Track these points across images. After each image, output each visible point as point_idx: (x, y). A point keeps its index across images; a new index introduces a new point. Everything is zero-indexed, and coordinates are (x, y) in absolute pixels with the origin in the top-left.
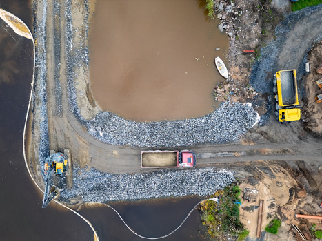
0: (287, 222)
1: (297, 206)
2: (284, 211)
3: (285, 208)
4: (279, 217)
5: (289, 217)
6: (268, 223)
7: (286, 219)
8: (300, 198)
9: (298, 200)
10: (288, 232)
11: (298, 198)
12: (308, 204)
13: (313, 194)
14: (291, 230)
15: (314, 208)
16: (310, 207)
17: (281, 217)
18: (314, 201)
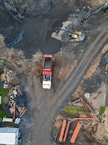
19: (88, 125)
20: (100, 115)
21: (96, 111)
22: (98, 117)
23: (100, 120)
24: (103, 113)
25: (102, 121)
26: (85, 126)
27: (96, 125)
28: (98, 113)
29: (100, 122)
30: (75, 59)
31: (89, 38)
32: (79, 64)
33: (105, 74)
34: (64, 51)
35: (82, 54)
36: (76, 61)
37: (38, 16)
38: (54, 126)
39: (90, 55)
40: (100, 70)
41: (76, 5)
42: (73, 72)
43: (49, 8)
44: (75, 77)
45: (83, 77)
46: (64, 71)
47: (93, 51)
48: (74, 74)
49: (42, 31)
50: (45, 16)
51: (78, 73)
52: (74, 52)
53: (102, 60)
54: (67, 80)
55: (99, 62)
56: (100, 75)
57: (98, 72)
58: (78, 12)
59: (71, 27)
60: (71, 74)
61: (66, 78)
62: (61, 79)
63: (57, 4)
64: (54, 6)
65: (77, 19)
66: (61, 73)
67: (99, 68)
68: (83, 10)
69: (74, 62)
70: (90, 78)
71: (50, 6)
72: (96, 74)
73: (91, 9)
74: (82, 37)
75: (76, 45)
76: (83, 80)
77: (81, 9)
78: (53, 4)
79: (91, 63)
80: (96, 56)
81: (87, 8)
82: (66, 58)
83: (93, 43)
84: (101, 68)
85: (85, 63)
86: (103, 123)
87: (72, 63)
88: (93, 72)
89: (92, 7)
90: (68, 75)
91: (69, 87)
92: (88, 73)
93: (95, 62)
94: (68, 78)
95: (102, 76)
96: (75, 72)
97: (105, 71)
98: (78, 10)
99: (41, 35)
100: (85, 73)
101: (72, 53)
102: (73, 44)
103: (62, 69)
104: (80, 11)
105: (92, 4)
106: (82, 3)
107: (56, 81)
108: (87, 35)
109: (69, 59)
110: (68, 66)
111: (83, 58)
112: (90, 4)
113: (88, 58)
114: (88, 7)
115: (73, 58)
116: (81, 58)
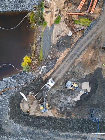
0: (63, 17)
1: (68, 10)
2: (62, 12)
3: (62, 11)
4: (60, 15)
5: (64, 15)
6: (55, 19)
7: (63, 15)
8: (69, 6)
9: (68, 7)
10: (63, 21)
11: (68, 6)
12: (72, 9)
13: (75, 4)
14: (64, 20)
15: (75, 10)
16: (73, 10)
17: (61, 15)
18: (75, 8)
19: (71, 8)
20: (60, 16)
21: (63, 20)
22: (62, 15)
23: (60, 12)
24: (56, 18)
25: (58, 11)
26: (74, 7)
27: (64, 8)
28: (62, 18)
29: (60, 11)
30: (76, 67)
31: (61, 84)
32: (73, 61)
33: (53, 52)
34: (83, 74)
35: (69, 70)
36: (75, 64)
37: (102, 107)
38: (101, 9)
39: (62, 68)
40: (57, 55)
41: (70, 112)
42: (80, 55)
43: (93, 112)
44: (78, 50)
45: (71, 50)
46: (88, 56)
47: (60, 72)
48: (78, 53)
49: (100, 94)
50: (97, 106)
51: (75, 54)
52: (75, 73)
53: (55, 64)
54: (85, 48)
55: (57, 61)
56: (57, 51)
57: (58, 53)
58: (68, 107)
59: (73, 95)
60: (81, 53)
61: (86, 50)
62: (91, 49)
63: (86, 115)
64: (89, 113)
65: (68, 101)
66: (91, 54)
67: (58, 57)
68: (64, 108)
69: (78, 63)
70: (66, 48)
71: (93, 114)
72: (60, 52)
73: (57, 108)
74: (69, 84)
75: (72, 79)
76: (71, 48)
77: (66, 109)
78: (90, 116)
79: (62, 62)
80: (57, 68)
81: (61, 110)
82: (83, 68)
83: (59, 79)
84: (56, 56)
85: (68, 62)
86: (58, 9)
87: (80, 63)
88: (63, 54)
89: (57, 109)
90: (85, 53)
91: (85, 42)
92: (66, 53)
93: (59, 62)
94: (84, 49)
95: (55, 49)
96: (77, 55)
97: (52, 54)
98: (68, 108)
99: (101, 91)
100: (69, 53)
101: (77, 72)
102: (75, 80)
103: (90, 58)
104: (66, 108)
105: (57, 112)
106: (65, 114)
107: (96, 47)
108: (62, 87)
109: (81, 67)
110: (84, 60)
111: (69, 66)
112: (58, 112)
113: (64, 66)
114: (59, 110)
115: (77, 68)
116: (71, 66)
